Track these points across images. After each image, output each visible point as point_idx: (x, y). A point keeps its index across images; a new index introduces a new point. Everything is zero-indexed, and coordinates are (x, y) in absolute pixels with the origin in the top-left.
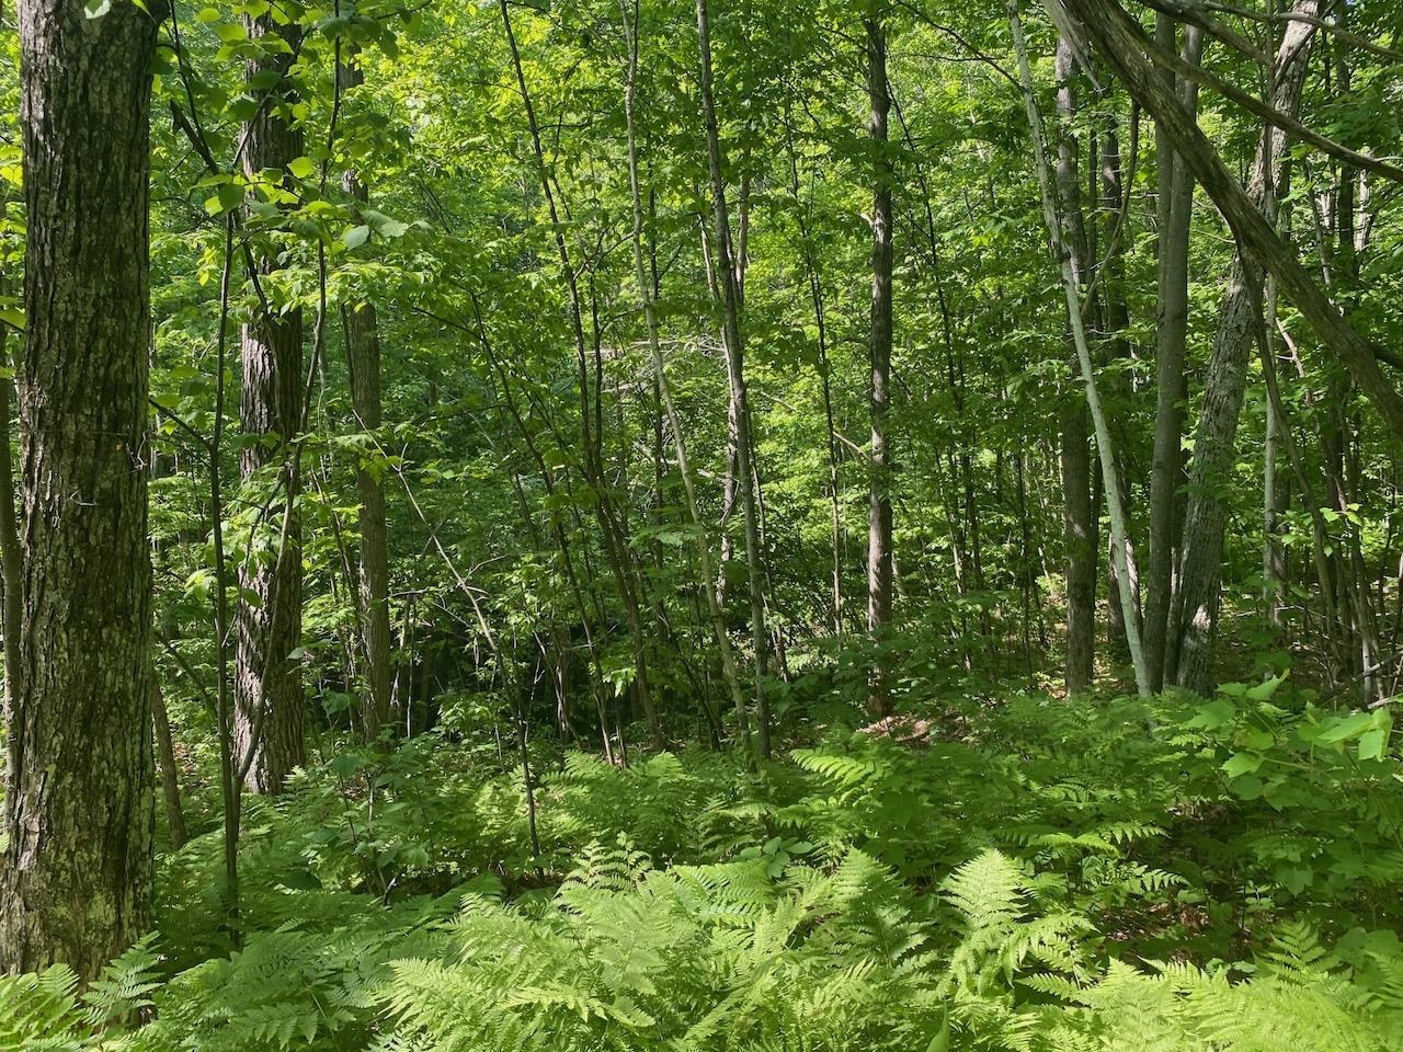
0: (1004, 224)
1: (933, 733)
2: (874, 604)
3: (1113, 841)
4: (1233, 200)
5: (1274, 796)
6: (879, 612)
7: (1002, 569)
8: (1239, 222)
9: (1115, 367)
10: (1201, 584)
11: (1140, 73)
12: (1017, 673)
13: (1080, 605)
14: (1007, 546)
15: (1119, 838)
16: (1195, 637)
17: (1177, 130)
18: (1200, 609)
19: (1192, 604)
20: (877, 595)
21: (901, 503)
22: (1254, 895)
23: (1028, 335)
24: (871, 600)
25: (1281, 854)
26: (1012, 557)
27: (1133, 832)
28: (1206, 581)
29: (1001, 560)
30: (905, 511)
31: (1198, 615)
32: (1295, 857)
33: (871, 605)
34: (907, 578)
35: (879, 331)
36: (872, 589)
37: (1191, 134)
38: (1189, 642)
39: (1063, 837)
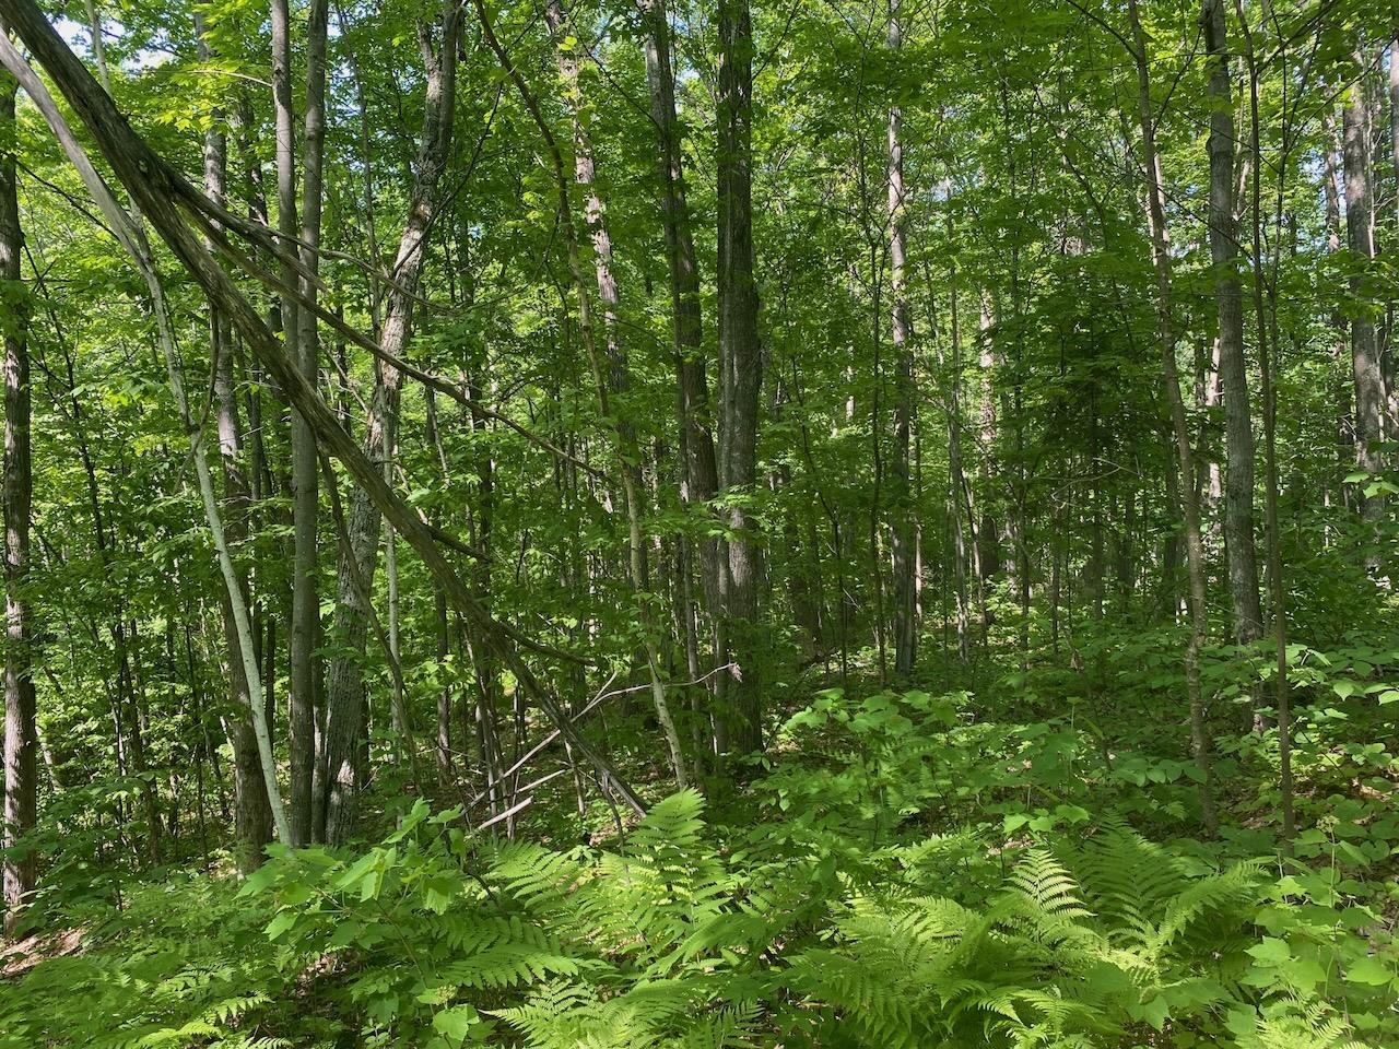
0: (142, 387)
1: (85, 945)
2: (12, 805)
3: (218, 1023)
4: (306, 401)
5: (364, 937)
6: (18, 814)
7: (173, 743)
8: (313, 419)
9: (268, 533)
10: (344, 740)
11: (214, 278)
12: (193, 854)
13: (248, 773)
14: (179, 717)
15: (223, 1018)
16: (340, 791)
17: (252, 334)
18: (345, 764)
19: (337, 760)
20: (15, 793)
21: (53, 679)
22: (373, 1034)
23: (174, 501)
24: (7, 799)
25: (372, 989)
26: (184, 727)
27: (238, 1007)
28: (348, 736)
29: (172, 733)
30: (59, 689)
31: (342, 770)
32: (384, 988)
33: (7, 806)
34: (62, 767)
35: (14, 485)
36: (9, 787)
37: (265, 339)
38: (335, 797)
39: (167, 1033)
